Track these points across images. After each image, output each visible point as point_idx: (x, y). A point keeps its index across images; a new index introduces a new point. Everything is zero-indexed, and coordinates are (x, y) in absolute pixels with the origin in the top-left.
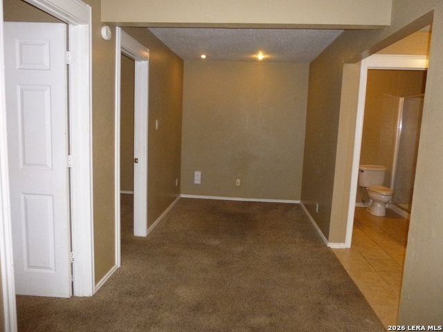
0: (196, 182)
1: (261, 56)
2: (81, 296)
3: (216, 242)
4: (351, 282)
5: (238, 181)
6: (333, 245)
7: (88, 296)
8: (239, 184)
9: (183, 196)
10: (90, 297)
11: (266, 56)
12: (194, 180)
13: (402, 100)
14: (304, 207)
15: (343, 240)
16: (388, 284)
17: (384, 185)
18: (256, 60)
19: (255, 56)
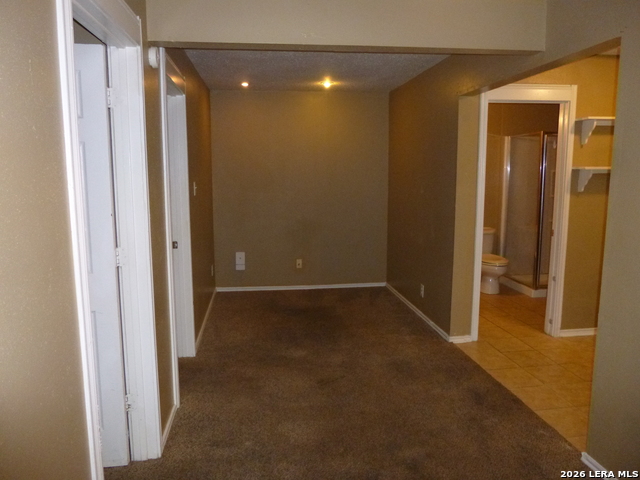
0: (238, 268)
1: (327, 83)
2: (144, 459)
3: (300, 353)
4: (499, 385)
5: (299, 261)
6: (456, 340)
7: (155, 457)
8: (300, 267)
9: (219, 289)
10: (158, 459)
11: (335, 83)
12: (235, 265)
13: (507, 140)
14: (394, 291)
15: (467, 331)
16: (543, 382)
17: (493, 253)
18: (321, 89)
19: (319, 83)
